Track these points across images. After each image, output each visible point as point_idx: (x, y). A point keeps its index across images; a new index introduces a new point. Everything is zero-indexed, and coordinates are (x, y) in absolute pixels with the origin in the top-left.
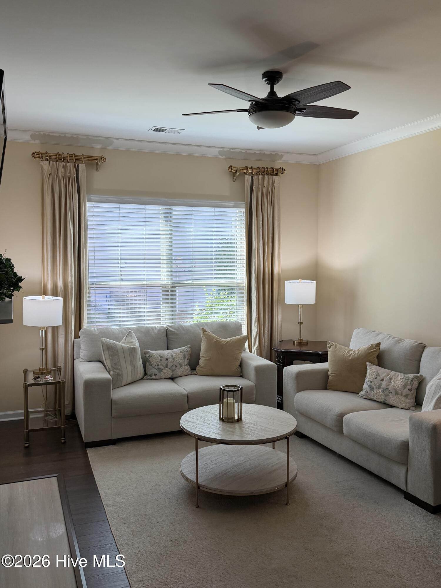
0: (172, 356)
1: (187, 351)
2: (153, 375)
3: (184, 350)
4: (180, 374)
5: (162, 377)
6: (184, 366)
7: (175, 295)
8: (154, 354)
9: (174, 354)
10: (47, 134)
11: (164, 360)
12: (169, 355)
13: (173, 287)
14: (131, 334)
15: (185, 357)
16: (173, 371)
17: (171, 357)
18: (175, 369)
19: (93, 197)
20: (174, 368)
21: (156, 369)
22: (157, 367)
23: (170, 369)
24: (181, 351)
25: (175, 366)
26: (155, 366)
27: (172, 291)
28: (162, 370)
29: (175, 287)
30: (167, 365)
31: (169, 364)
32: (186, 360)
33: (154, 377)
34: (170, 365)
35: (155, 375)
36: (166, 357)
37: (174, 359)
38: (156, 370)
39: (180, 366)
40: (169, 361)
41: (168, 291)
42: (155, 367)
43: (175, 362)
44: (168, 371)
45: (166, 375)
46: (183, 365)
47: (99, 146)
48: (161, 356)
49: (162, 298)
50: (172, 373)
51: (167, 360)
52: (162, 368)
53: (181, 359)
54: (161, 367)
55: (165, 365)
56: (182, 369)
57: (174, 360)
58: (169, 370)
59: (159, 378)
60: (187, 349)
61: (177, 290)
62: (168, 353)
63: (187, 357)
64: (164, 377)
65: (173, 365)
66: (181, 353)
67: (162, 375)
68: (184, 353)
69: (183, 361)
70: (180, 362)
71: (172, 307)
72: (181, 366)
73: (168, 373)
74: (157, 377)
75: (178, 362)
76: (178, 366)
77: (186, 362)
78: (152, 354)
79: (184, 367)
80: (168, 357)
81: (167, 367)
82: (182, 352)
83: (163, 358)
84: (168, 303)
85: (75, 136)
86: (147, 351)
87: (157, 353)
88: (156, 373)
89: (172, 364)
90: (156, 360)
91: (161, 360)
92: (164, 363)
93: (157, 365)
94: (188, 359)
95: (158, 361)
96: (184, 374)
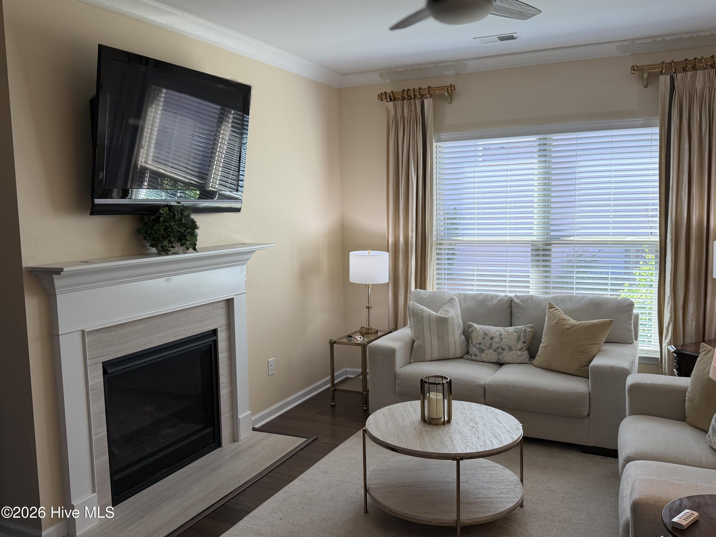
0: (500, 335)
1: (525, 331)
2: (473, 355)
3: (521, 329)
4: (509, 360)
5: (484, 360)
6: (516, 350)
7: (549, 255)
8: (478, 329)
9: (504, 333)
10: (393, 70)
11: (487, 339)
12: (497, 333)
13: (546, 245)
14: (452, 301)
15: (518, 339)
16: (499, 354)
17: (498, 335)
18: (502, 353)
19: (443, 136)
20: (500, 350)
21: (477, 348)
22: (477, 346)
23: (495, 351)
24: (516, 330)
25: (502, 348)
26: (476, 344)
27: (546, 250)
28: (484, 350)
29: (550, 245)
30: (490, 346)
31: (493, 344)
32: (520, 343)
33: (474, 358)
34: (495, 346)
35: (475, 355)
36: (493, 336)
37: (501, 339)
38: (476, 350)
39: (509, 350)
40: (495, 340)
41: (538, 250)
42: (475, 346)
43: (502, 343)
44: (491, 353)
45: (490, 358)
46: (514, 349)
47: (452, 72)
48: (485, 333)
49: (531, 260)
50: (497, 357)
51: (492, 338)
52: (484, 348)
53: (512, 341)
54: (482, 346)
55: (488, 345)
56: (511, 354)
57: (502, 341)
58: (493, 352)
59: (480, 360)
60: (525, 329)
61: (554, 249)
62: (497, 331)
63: (522, 339)
64: (487, 360)
65: (499, 347)
66: (515, 333)
67: (484, 356)
68: (519, 334)
69: (516, 343)
70: (510, 343)
71: (546, 272)
72: (511, 349)
73: (492, 356)
74: (477, 358)
75: (507, 344)
76: (507, 349)
77: (520, 345)
78: (475, 328)
79: (514, 351)
80: (495, 335)
81: (491, 348)
82: (517, 332)
83: (488, 336)
84: (538, 266)
85: (422, 67)
86: (471, 324)
87: (482, 329)
88: (476, 353)
89: (498, 345)
90: (478, 337)
91: (484, 338)
92: (487, 342)
93: (479, 343)
94: (524, 342)
95: (480, 338)
96: (515, 361)
